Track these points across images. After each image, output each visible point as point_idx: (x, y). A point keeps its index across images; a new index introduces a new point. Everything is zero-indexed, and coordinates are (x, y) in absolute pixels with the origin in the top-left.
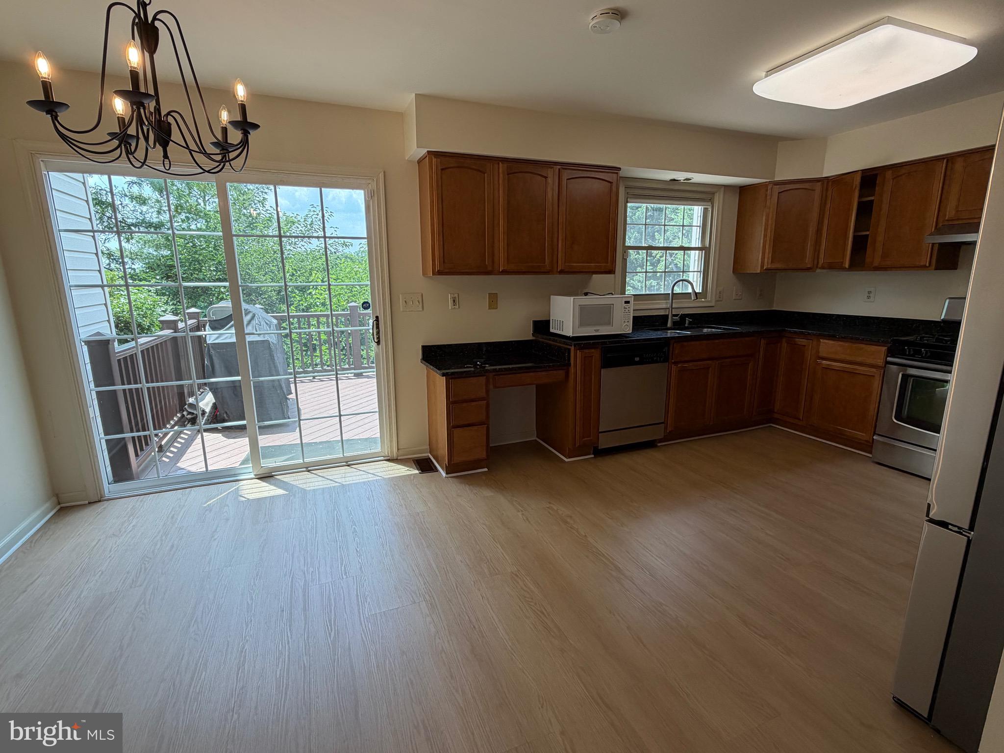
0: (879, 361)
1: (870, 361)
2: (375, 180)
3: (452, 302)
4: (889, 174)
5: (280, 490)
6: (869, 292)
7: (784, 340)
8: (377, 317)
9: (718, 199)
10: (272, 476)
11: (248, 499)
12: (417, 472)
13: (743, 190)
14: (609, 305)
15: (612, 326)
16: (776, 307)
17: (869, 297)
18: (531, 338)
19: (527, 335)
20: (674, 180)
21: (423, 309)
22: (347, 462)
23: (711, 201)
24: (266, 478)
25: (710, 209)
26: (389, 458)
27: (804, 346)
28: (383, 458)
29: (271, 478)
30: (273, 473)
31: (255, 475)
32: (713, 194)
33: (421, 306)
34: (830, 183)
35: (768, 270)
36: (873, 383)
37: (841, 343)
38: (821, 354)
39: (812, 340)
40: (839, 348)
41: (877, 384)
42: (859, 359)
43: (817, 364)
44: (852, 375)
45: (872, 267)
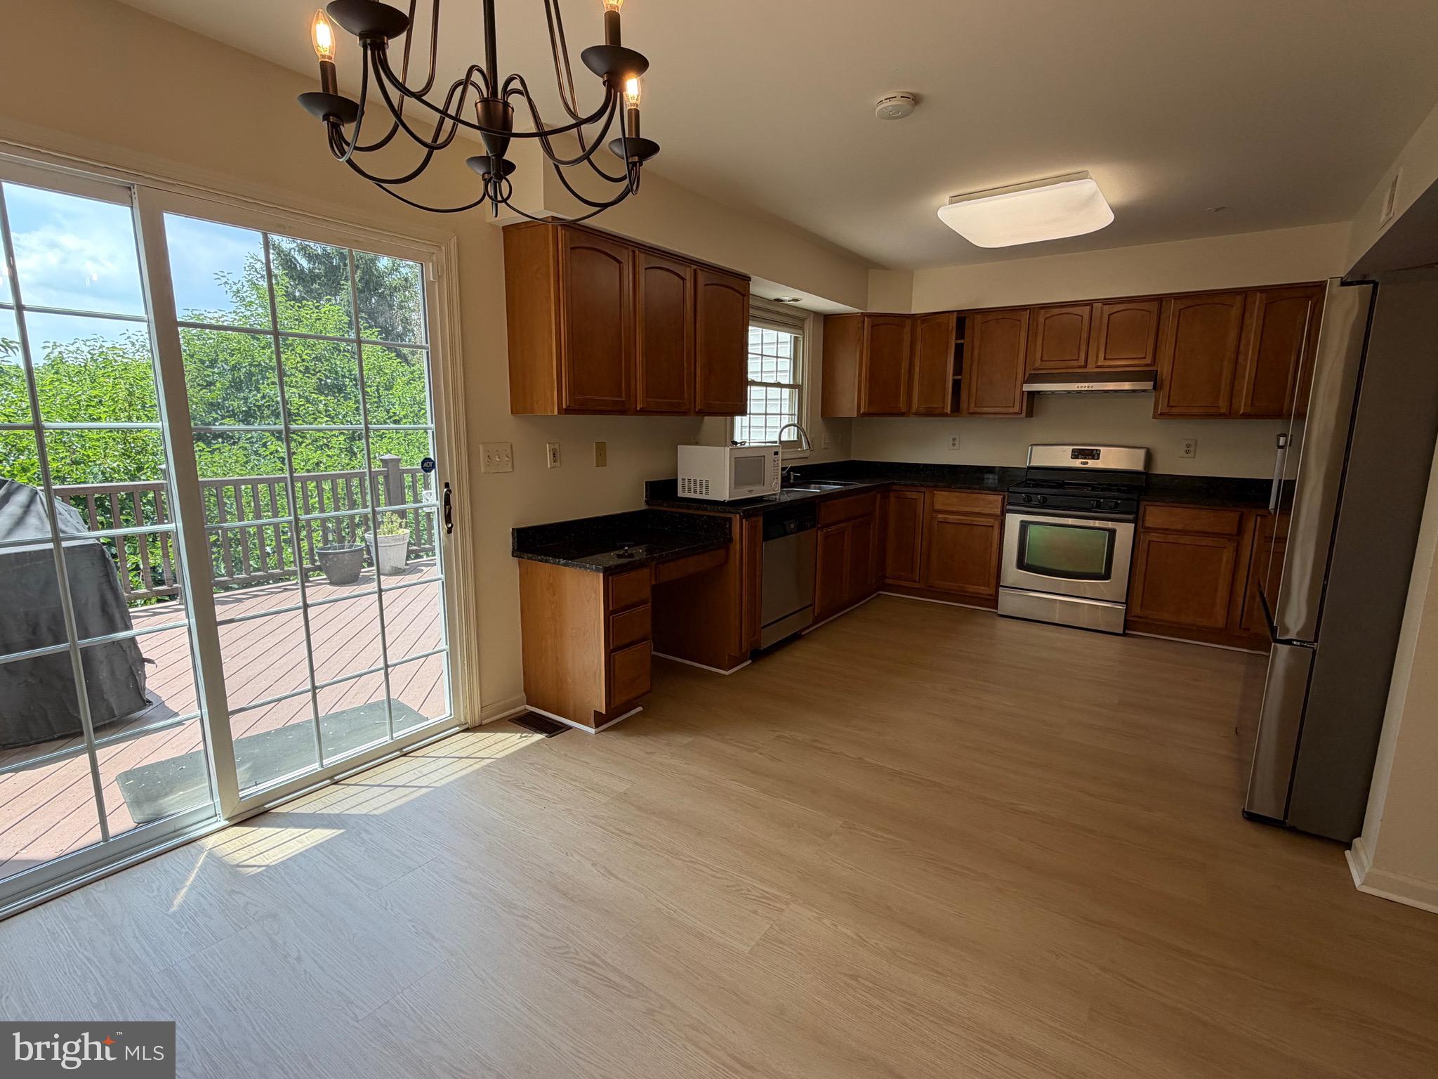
0: (996, 510)
1: (987, 511)
2: (443, 248)
3: (552, 456)
4: (979, 318)
5: (316, 831)
6: (954, 440)
7: (892, 494)
8: (447, 485)
9: (809, 325)
10: (267, 812)
11: (267, 866)
12: (539, 737)
13: (828, 321)
14: (759, 458)
15: (764, 485)
16: (854, 457)
17: (954, 445)
18: (643, 507)
19: (636, 502)
20: (778, 300)
21: (513, 469)
22: (400, 750)
23: (802, 328)
24: (256, 819)
25: (801, 339)
26: (467, 726)
27: (916, 499)
28: (458, 728)
29: (266, 816)
30: (266, 806)
31: (227, 819)
32: (803, 320)
33: (510, 464)
34: (919, 321)
35: (864, 414)
36: (992, 533)
37: (957, 494)
38: (936, 507)
39: (924, 492)
40: (955, 500)
41: (996, 534)
42: (977, 510)
43: (933, 518)
44: (970, 527)
45: (967, 413)
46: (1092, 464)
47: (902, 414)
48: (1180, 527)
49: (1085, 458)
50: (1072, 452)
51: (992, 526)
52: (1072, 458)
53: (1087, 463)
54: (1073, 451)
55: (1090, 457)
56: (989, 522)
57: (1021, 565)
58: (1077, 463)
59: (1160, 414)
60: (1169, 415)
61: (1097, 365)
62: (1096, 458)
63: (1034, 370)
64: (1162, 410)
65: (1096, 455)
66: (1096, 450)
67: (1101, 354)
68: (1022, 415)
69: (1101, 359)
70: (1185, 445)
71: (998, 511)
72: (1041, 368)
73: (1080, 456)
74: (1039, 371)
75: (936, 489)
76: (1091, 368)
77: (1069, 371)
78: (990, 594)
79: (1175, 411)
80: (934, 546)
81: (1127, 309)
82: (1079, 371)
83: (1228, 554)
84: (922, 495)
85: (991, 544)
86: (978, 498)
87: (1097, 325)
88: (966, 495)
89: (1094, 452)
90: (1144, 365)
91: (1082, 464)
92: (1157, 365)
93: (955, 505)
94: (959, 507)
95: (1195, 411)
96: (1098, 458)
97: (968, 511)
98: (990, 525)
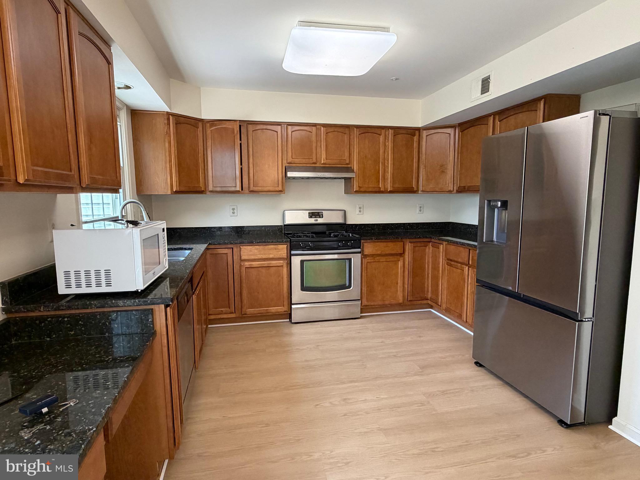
1: (277, 256)
6: (233, 209)
17: (233, 213)
27: (226, 253)
34: (208, 125)
35: (177, 192)
36: (283, 270)
37: (257, 247)
38: (243, 258)
39: (233, 248)
40: (256, 251)
41: (285, 271)
42: (271, 256)
43: (241, 266)
44: (268, 268)
45: (248, 191)
46: (320, 221)
47: (201, 192)
48: (379, 252)
49: (316, 218)
50: (309, 214)
51: (282, 266)
52: (309, 218)
53: (317, 220)
54: (309, 213)
55: (318, 217)
56: (280, 263)
57: (303, 288)
58: (312, 221)
59: (355, 192)
60: (359, 192)
61: (322, 162)
62: (321, 217)
63: (288, 163)
64: (356, 189)
65: (321, 215)
66: (321, 212)
67: (324, 156)
68: (283, 192)
69: (324, 159)
70: (358, 208)
71: (285, 256)
72: (292, 162)
73: (313, 217)
74: (291, 165)
75: (242, 245)
76: (319, 164)
77: (308, 165)
78: (286, 310)
79: (362, 189)
80: (244, 285)
81: (334, 131)
82: (313, 165)
83: (400, 264)
84: (230, 250)
85: (283, 278)
86: (272, 248)
87: (320, 139)
88: (263, 247)
89: (320, 214)
90: (345, 163)
91: (315, 221)
92: (351, 164)
93: (256, 255)
94: (259, 256)
95: (370, 190)
96: (322, 217)
97: (265, 258)
98: (281, 265)
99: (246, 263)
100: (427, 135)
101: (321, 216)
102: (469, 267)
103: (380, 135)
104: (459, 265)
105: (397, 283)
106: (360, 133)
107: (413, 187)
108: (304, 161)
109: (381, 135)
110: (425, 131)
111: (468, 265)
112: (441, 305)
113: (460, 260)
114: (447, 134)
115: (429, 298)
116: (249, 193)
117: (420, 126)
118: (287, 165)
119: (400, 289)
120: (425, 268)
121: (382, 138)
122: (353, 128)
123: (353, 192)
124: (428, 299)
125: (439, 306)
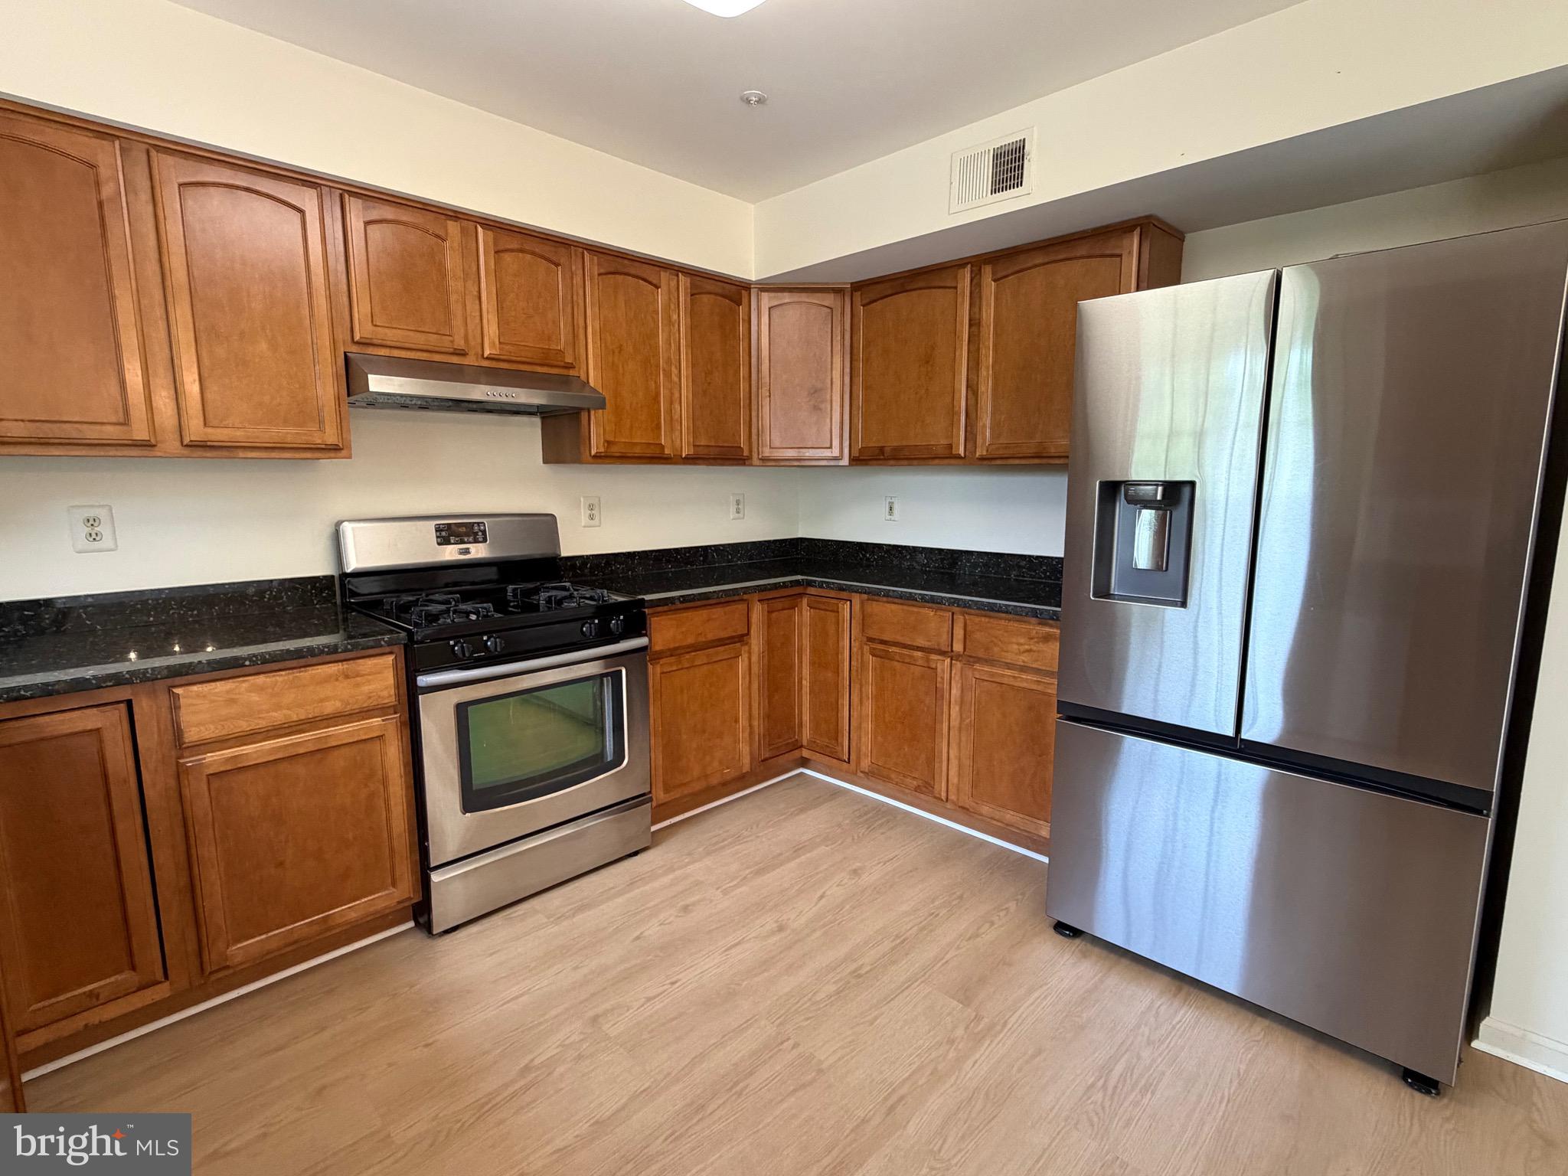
0: (384, 694)
6: (94, 522)
17: (94, 536)
27: (95, 730)
36: (383, 754)
37: (261, 679)
38: (191, 735)
39: (129, 704)
40: (255, 697)
41: (394, 754)
42: (330, 708)
43: (180, 773)
44: (319, 756)
45: (178, 444)
46: (477, 552)
48: (690, 640)
49: (462, 542)
50: (436, 531)
51: (379, 737)
52: (439, 544)
53: (467, 551)
54: (438, 529)
55: (470, 539)
56: (370, 728)
58: (450, 553)
59: (595, 457)
60: (606, 457)
61: (487, 353)
62: (481, 540)
63: (358, 343)
64: (597, 448)
65: (480, 534)
66: (478, 523)
67: (492, 330)
68: (344, 453)
69: (494, 343)
70: (587, 506)
71: (390, 696)
72: (375, 341)
73: (452, 539)
74: (371, 350)
75: (178, 680)
76: (477, 360)
77: (437, 358)
78: (407, 896)
79: (615, 450)
80: (208, 852)
81: (521, 251)
82: (455, 360)
83: (742, 665)
84: (120, 712)
85: (385, 782)
86: (330, 676)
87: (474, 269)
88: (291, 677)
89: (476, 528)
90: (562, 364)
91: (461, 553)
92: (580, 369)
93: (260, 712)
94: (274, 714)
95: (638, 451)
96: (485, 540)
97: (303, 717)
98: (375, 735)
99: (210, 757)
100: (770, 306)
101: (480, 536)
102: (952, 659)
103: (657, 287)
104: (919, 654)
105: (737, 721)
106: (602, 271)
107: (740, 447)
108: (420, 340)
109: (660, 287)
110: (765, 296)
111: (948, 653)
112: (849, 759)
113: (921, 642)
114: (825, 309)
115: (805, 743)
116: (186, 452)
117: (753, 279)
118: (354, 349)
119: (743, 735)
120: (792, 667)
121: (661, 297)
122: (581, 250)
123: (590, 459)
124: (802, 746)
125: (845, 761)
